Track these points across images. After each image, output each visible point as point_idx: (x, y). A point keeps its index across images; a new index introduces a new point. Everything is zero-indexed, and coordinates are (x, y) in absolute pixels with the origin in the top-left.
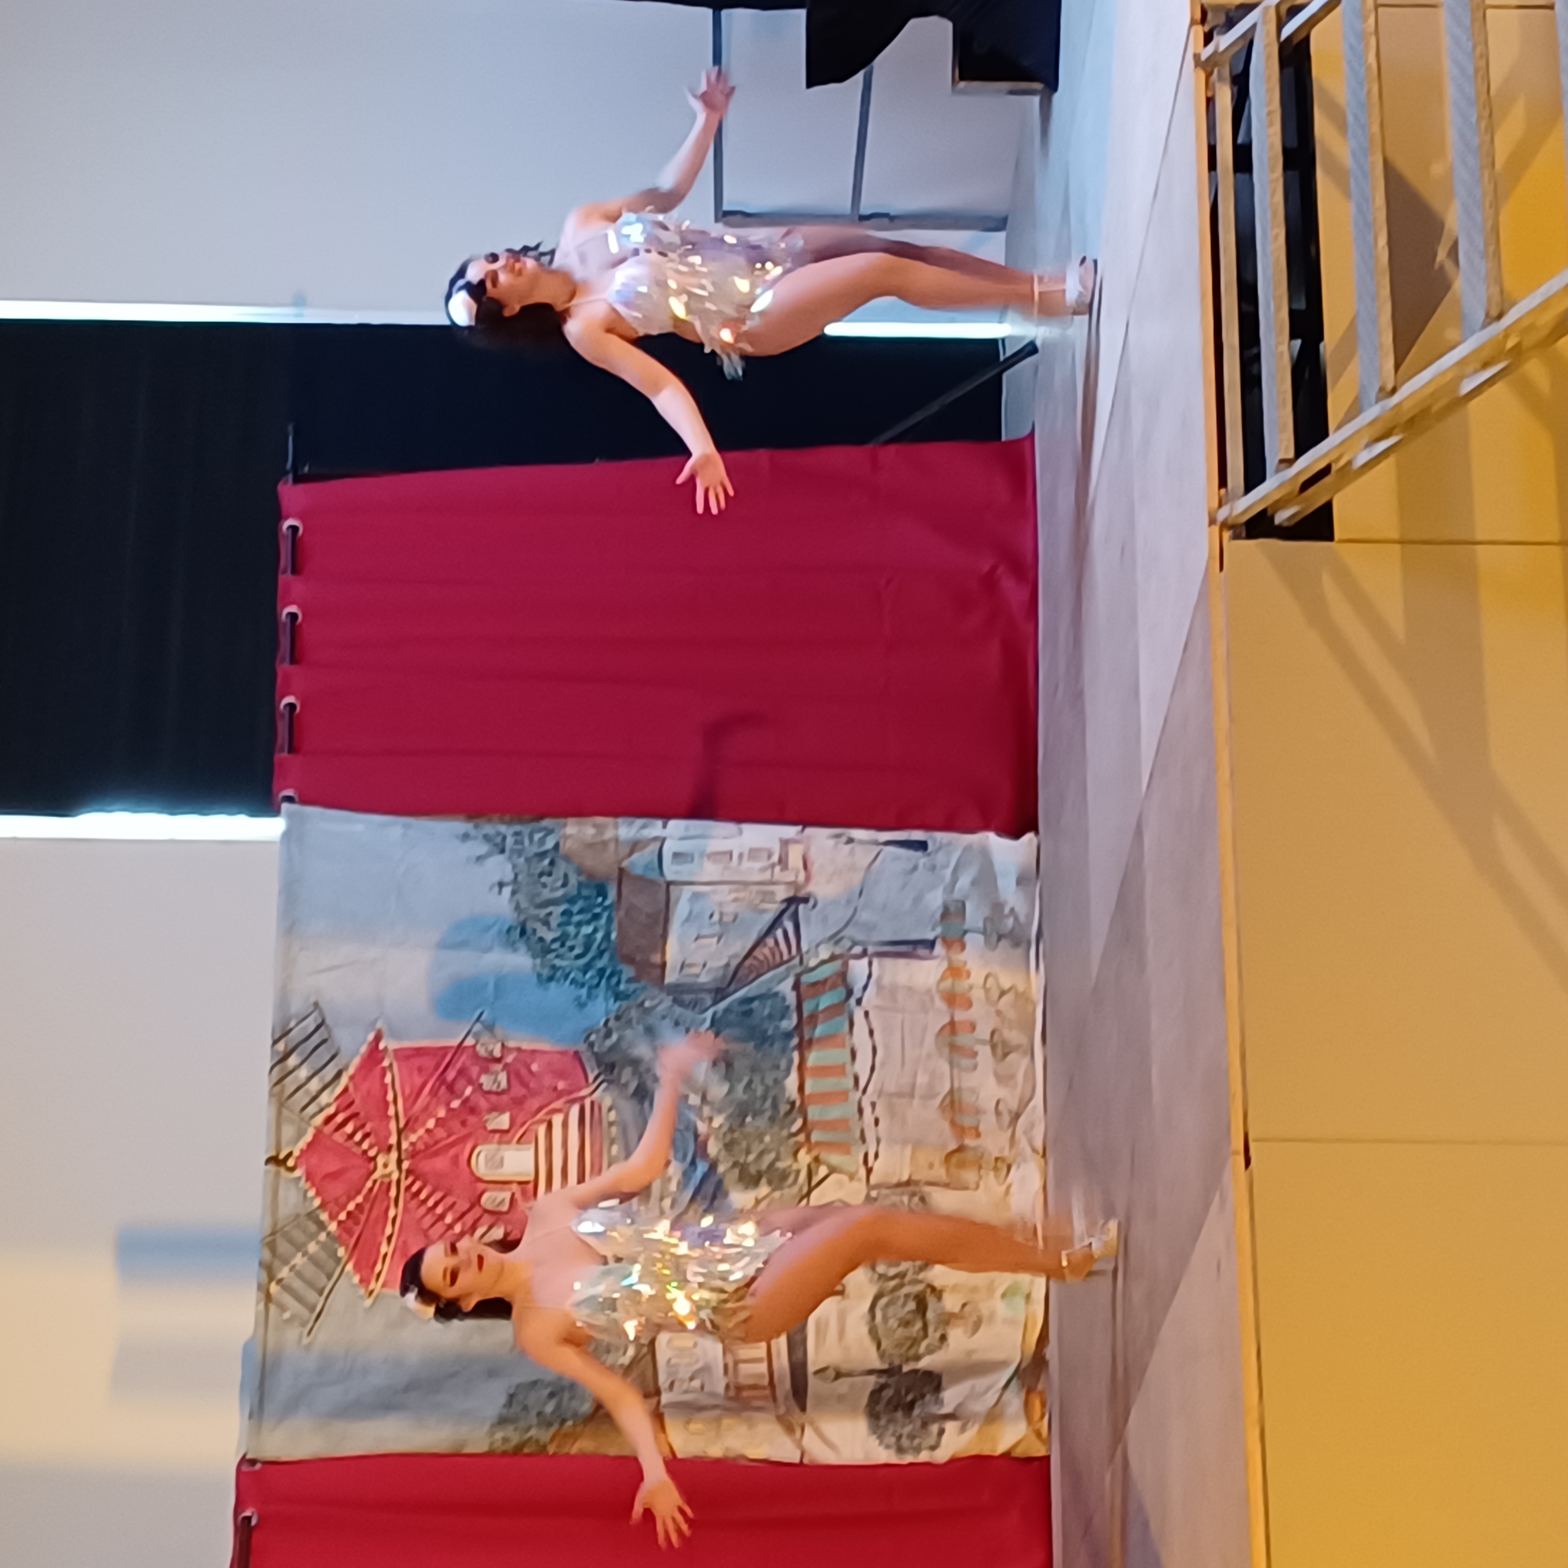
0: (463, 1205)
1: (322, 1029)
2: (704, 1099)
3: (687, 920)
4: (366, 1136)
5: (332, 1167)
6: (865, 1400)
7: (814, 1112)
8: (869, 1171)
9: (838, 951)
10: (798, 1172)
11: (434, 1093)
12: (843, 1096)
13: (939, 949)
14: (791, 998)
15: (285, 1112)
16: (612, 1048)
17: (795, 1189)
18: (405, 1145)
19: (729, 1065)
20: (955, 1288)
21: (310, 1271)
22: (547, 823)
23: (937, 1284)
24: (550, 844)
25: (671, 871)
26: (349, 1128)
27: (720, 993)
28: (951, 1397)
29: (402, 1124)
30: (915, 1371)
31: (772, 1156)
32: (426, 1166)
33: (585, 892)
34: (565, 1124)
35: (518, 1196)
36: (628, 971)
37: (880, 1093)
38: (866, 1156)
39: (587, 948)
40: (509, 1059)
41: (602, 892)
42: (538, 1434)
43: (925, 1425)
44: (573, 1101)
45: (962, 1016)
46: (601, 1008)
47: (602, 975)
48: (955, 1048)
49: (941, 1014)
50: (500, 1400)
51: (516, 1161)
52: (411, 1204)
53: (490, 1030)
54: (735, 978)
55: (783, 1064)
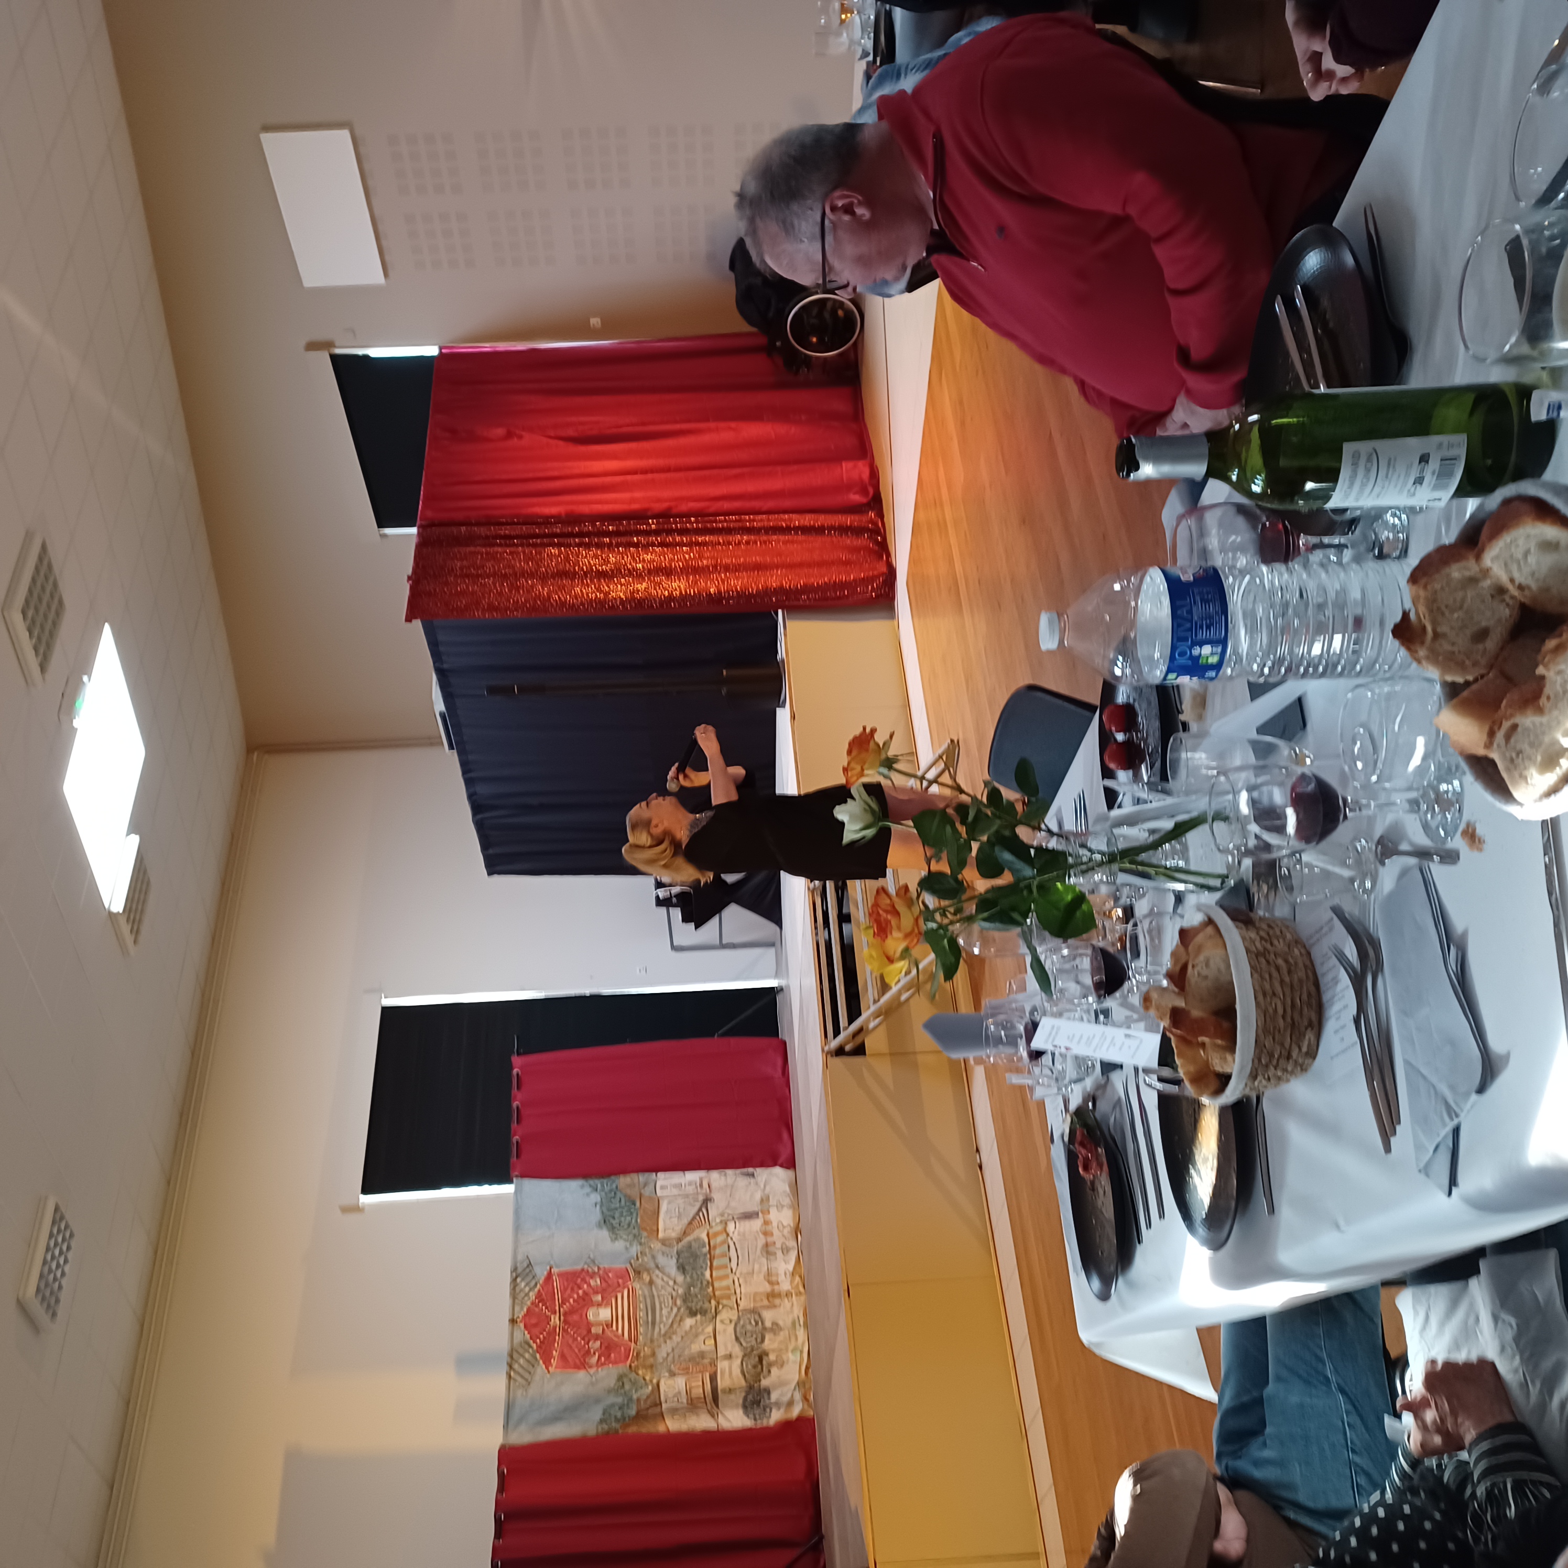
0: (585, 1333)
1: (530, 1267)
2: (675, 1282)
3: (667, 1212)
4: (546, 1308)
5: (534, 1321)
6: (741, 1401)
7: (716, 1284)
8: (738, 1306)
9: (723, 1219)
10: (711, 1308)
11: (572, 1289)
12: (727, 1277)
13: (760, 1215)
14: (706, 1240)
15: (517, 1301)
16: (640, 1265)
17: (711, 1316)
18: (562, 1310)
19: (684, 1269)
20: (773, 1350)
21: (525, 1365)
22: (613, 1177)
23: (766, 1349)
24: (614, 1186)
25: (660, 1194)
26: (540, 1305)
27: (679, 1240)
28: (774, 1397)
29: (560, 1302)
30: (759, 1387)
31: (701, 1303)
32: (570, 1319)
33: (628, 1204)
34: (622, 1297)
35: (606, 1328)
36: (645, 1234)
37: (741, 1274)
38: (737, 1300)
39: (629, 1225)
40: (601, 1273)
41: (634, 1204)
42: (617, 1426)
43: (765, 1411)
44: (625, 1288)
45: (770, 1239)
46: (635, 1249)
47: (635, 1236)
48: (768, 1253)
49: (761, 1241)
50: (601, 1412)
51: (604, 1314)
52: (564, 1334)
53: (593, 1261)
54: (685, 1233)
55: (704, 1266)
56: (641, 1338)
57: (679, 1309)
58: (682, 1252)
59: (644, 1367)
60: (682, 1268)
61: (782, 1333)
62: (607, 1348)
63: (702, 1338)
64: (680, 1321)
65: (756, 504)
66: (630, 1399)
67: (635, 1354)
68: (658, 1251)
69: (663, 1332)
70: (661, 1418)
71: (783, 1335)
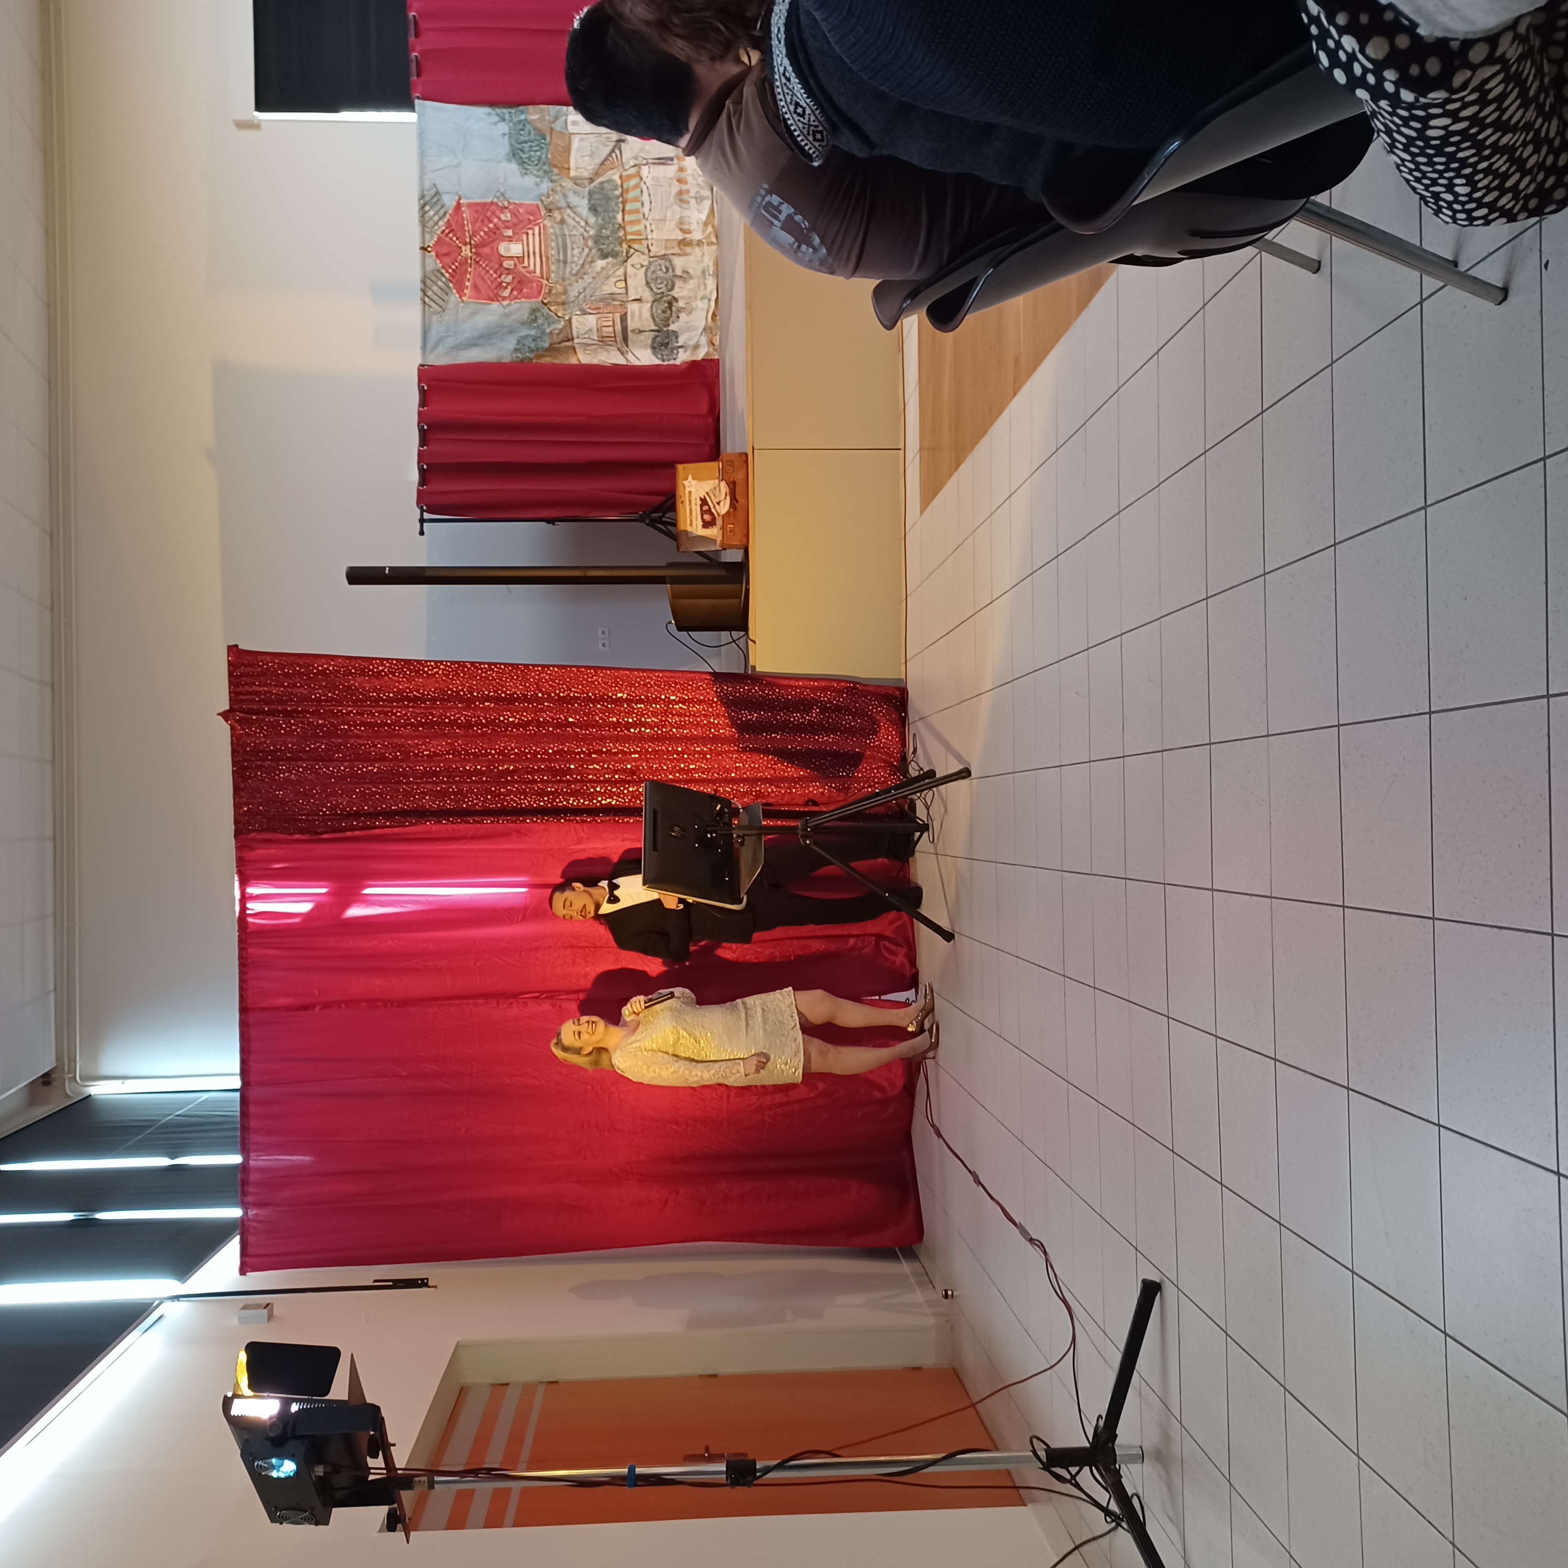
0: (497, 266)
1: (438, 195)
2: (586, 223)
3: (578, 150)
4: (457, 239)
5: (445, 251)
6: (650, 342)
7: (628, 229)
8: (649, 251)
9: (637, 162)
10: (622, 252)
11: (482, 221)
12: (639, 221)
13: (675, 161)
14: (619, 182)
15: (426, 229)
16: (551, 203)
17: (621, 259)
18: (473, 242)
19: (595, 210)
20: (683, 298)
21: (440, 293)
22: (521, 108)
23: (676, 296)
24: (522, 117)
25: (571, 129)
26: (451, 235)
27: (591, 180)
28: (681, 340)
29: (471, 233)
30: (668, 331)
31: (613, 246)
32: (481, 251)
33: (538, 138)
34: (534, 234)
35: (517, 262)
36: (556, 171)
37: (653, 220)
38: (648, 245)
39: (539, 160)
40: (511, 207)
41: (544, 138)
42: (531, 355)
43: (672, 351)
44: (536, 225)
45: (684, 187)
46: (545, 186)
47: (545, 172)
48: (682, 201)
49: (676, 187)
50: (515, 342)
51: (516, 249)
52: (477, 266)
53: (503, 195)
54: (597, 174)
55: (616, 208)
56: (553, 275)
57: (590, 250)
58: (595, 193)
59: (558, 304)
60: (593, 209)
61: (691, 281)
62: (519, 282)
63: (613, 280)
64: (591, 262)
66: (543, 332)
67: (547, 291)
68: (570, 190)
69: (574, 272)
70: (572, 351)
71: (692, 283)
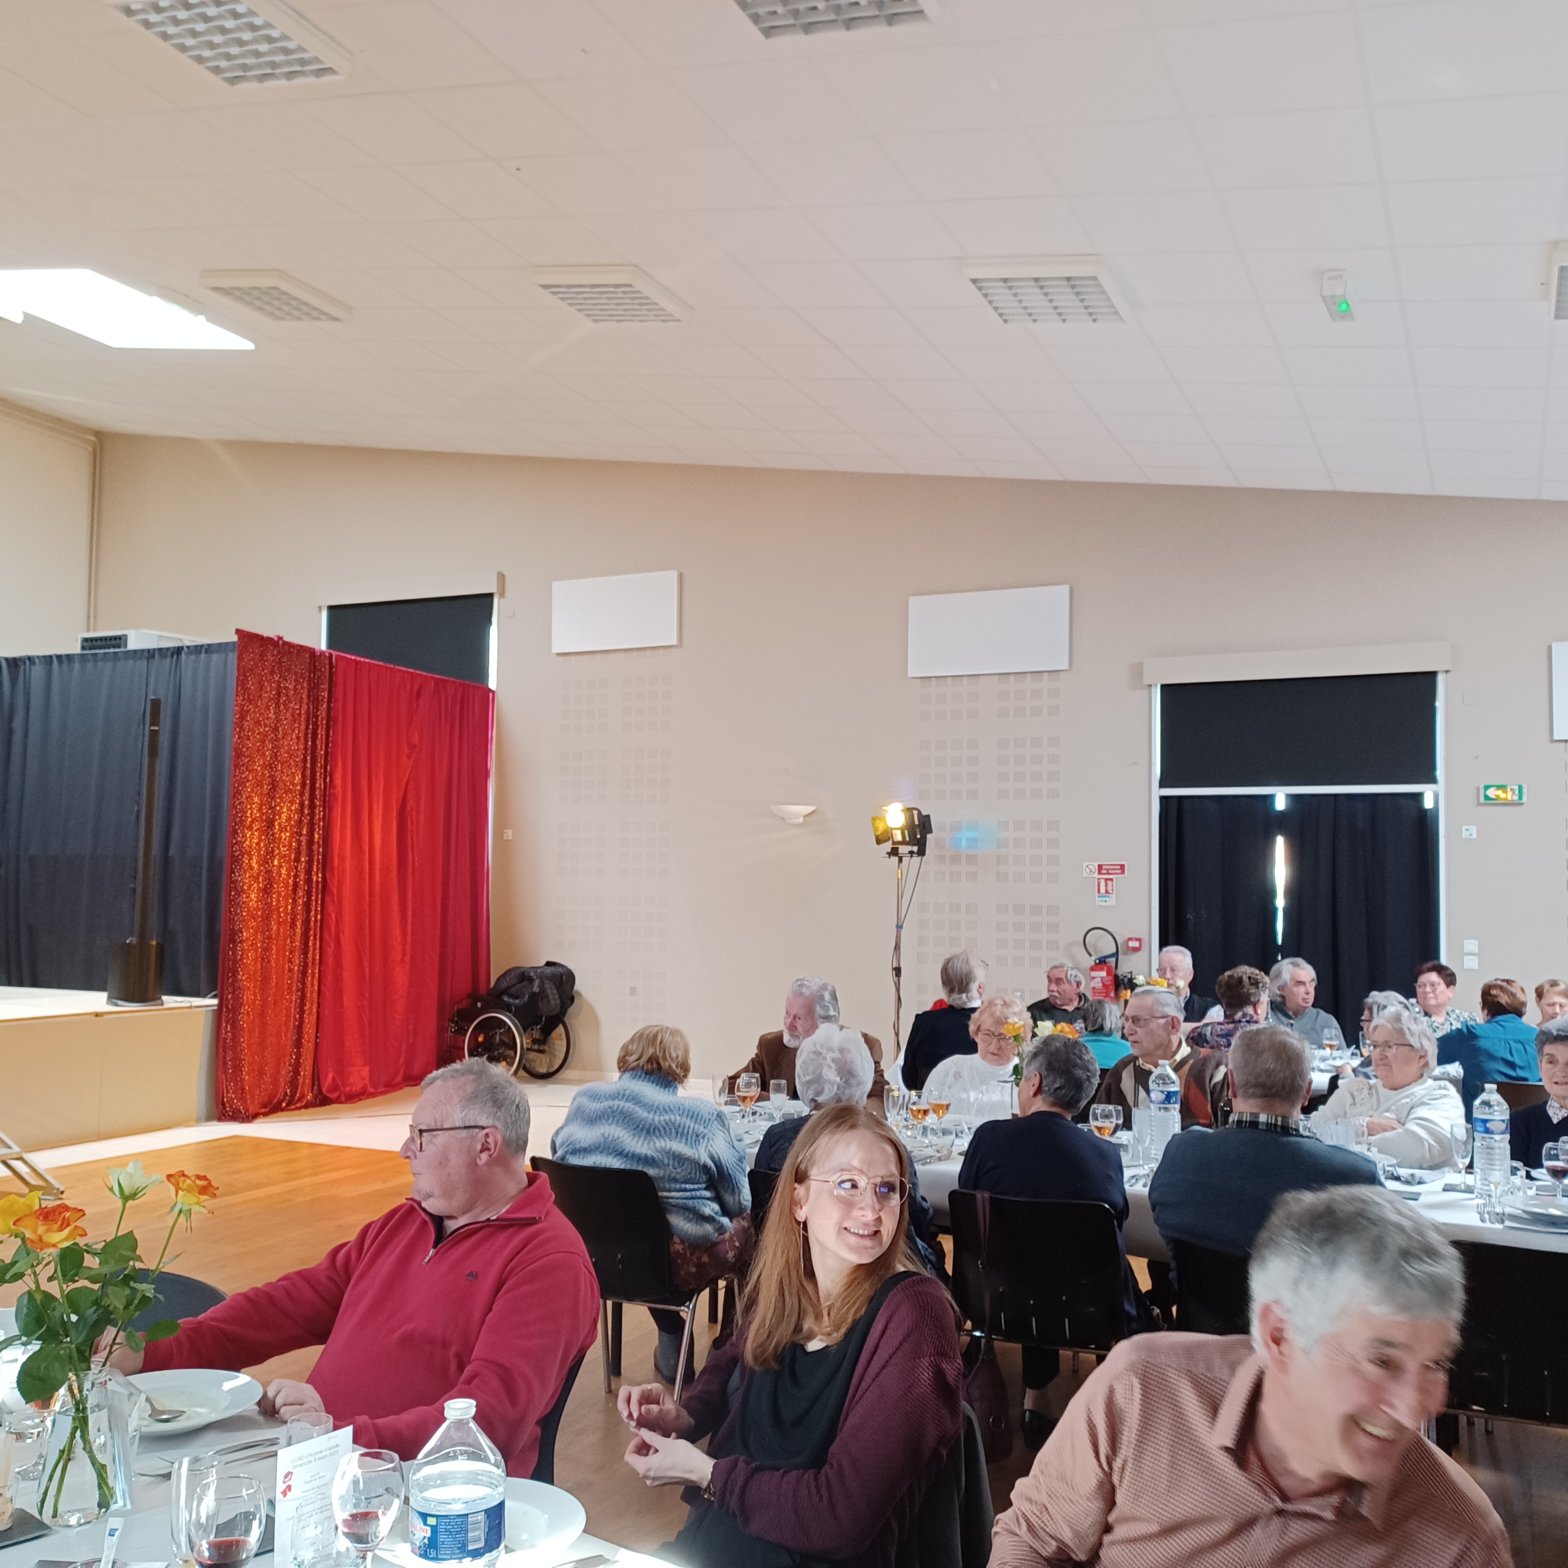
65: (329, 979)
